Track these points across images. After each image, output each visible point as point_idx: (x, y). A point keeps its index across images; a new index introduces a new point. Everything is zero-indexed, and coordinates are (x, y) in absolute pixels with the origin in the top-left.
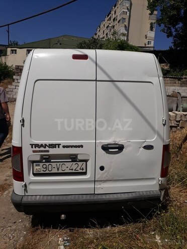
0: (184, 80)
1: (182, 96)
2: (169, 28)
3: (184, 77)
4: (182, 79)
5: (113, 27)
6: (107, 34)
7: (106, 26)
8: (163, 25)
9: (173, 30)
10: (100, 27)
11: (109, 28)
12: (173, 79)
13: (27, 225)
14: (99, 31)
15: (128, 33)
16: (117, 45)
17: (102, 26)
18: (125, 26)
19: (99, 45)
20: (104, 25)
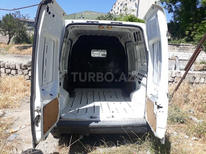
0: (181, 46)
1: (179, 59)
2: (170, 6)
3: (181, 44)
4: (180, 45)
5: (126, 4)
6: (121, 11)
7: (120, 4)
8: (165, 3)
9: (173, 7)
10: (115, 4)
11: (122, 6)
12: (172, 46)
13: (56, 144)
14: (115, 7)
15: (138, 9)
16: (128, 19)
17: (117, 3)
18: (136, 4)
19: (114, 19)
20: (119, 3)
